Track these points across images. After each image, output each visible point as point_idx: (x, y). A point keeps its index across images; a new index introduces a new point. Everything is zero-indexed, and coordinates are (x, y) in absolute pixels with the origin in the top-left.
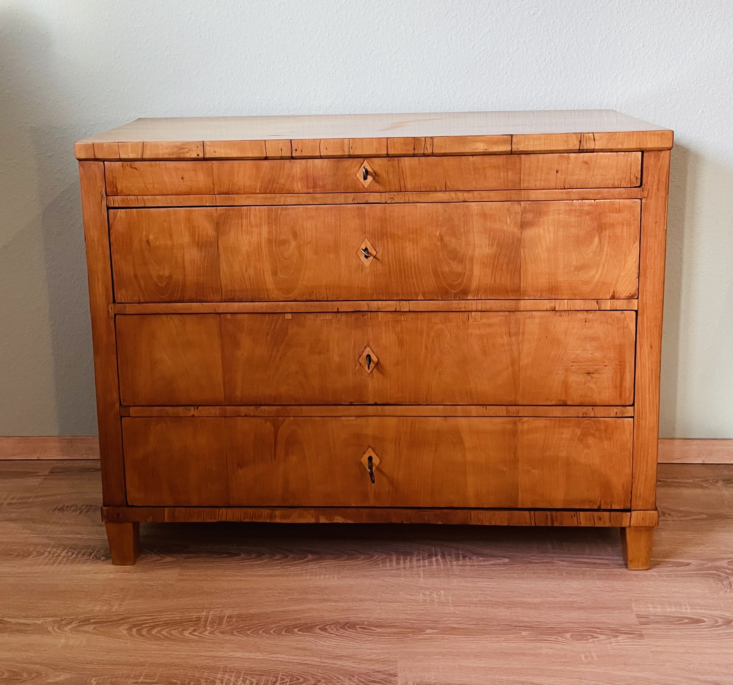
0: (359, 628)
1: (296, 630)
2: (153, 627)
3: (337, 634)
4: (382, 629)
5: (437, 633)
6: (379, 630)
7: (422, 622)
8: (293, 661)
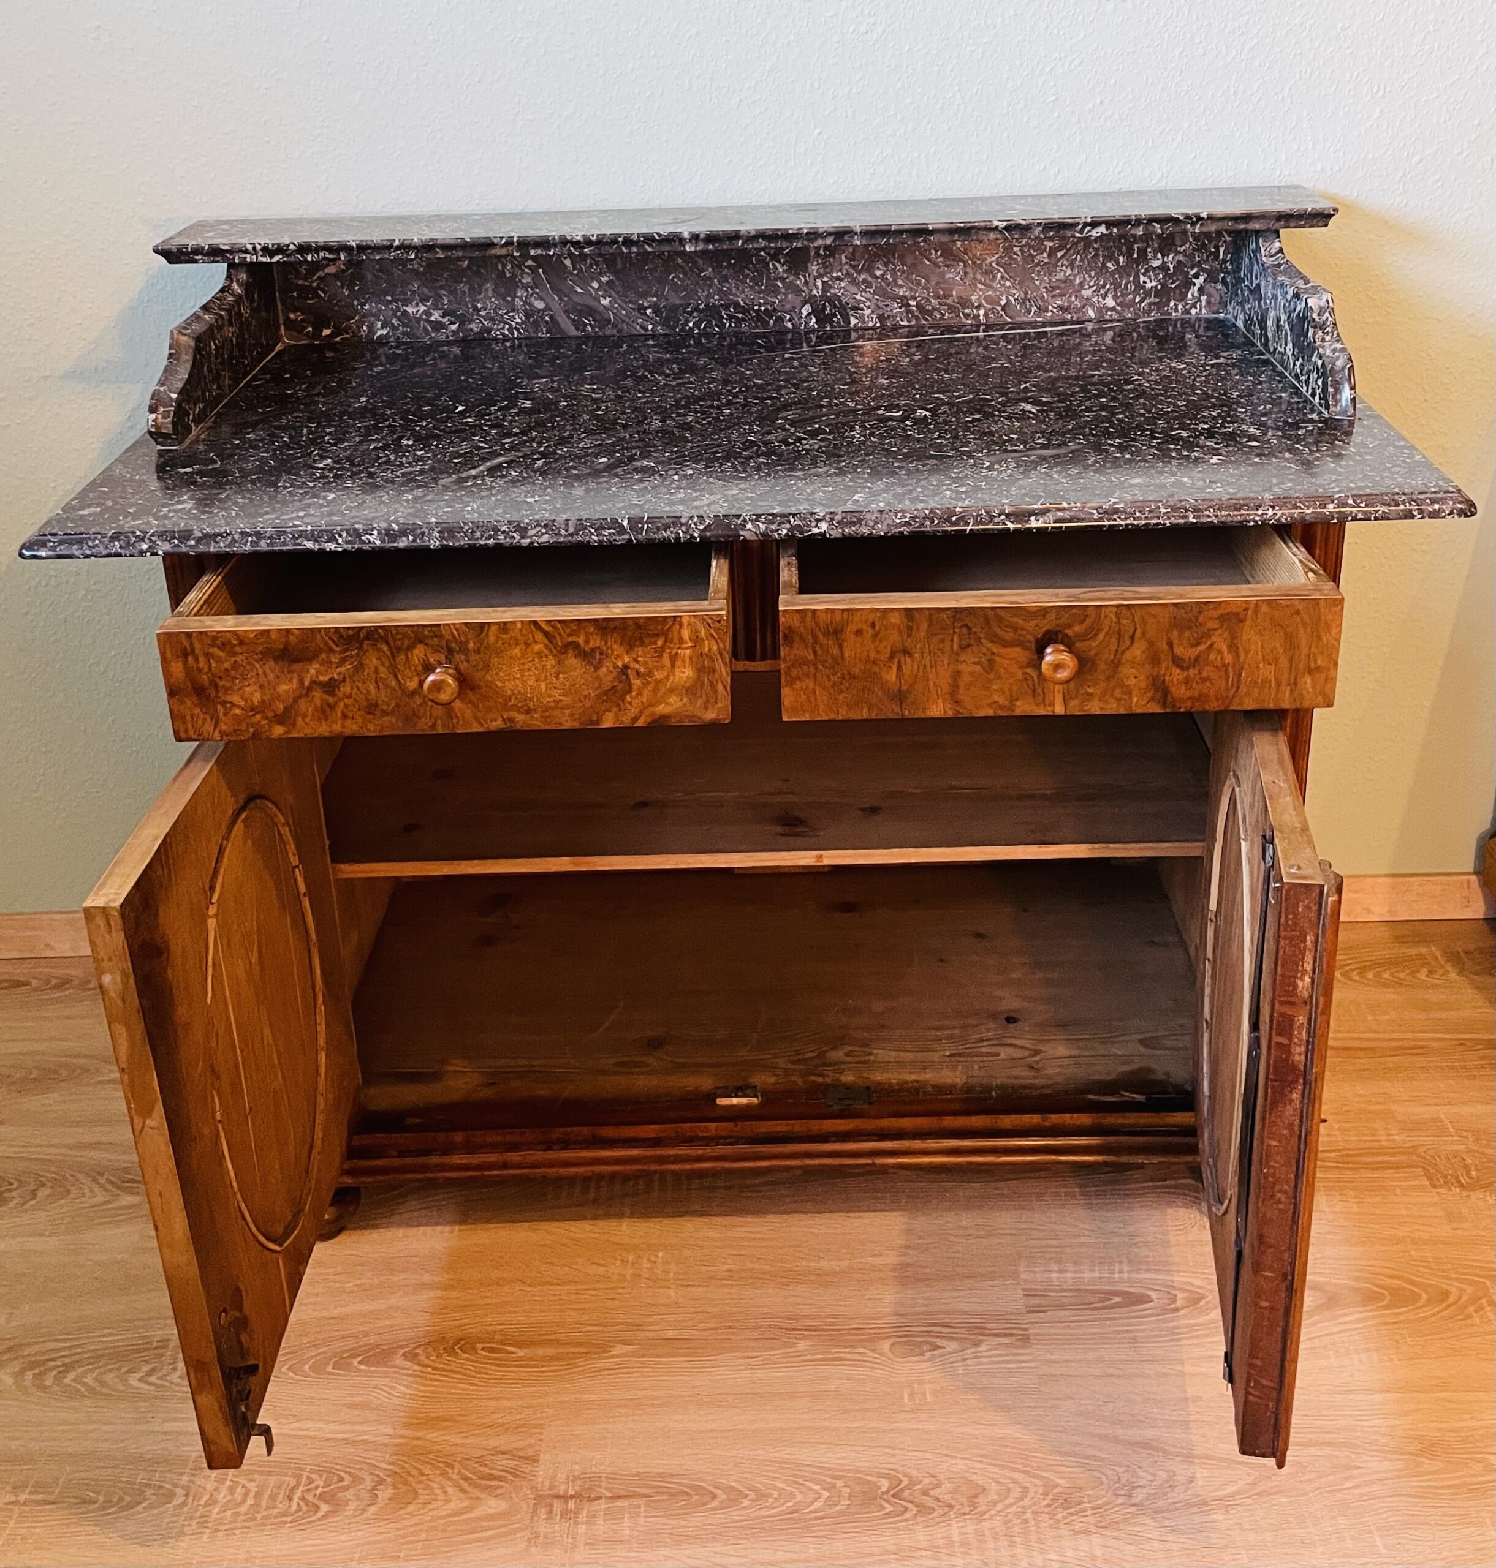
0: (483, 1349)
1: (355, 1362)
2: (68, 1368)
3: (437, 1365)
4: (526, 1351)
5: (633, 1354)
6: (521, 1353)
7: (606, 1329)
8: (339, 1436)
